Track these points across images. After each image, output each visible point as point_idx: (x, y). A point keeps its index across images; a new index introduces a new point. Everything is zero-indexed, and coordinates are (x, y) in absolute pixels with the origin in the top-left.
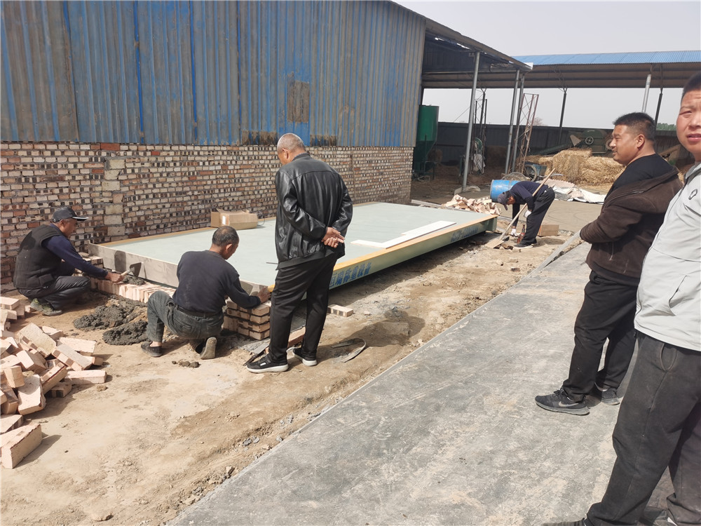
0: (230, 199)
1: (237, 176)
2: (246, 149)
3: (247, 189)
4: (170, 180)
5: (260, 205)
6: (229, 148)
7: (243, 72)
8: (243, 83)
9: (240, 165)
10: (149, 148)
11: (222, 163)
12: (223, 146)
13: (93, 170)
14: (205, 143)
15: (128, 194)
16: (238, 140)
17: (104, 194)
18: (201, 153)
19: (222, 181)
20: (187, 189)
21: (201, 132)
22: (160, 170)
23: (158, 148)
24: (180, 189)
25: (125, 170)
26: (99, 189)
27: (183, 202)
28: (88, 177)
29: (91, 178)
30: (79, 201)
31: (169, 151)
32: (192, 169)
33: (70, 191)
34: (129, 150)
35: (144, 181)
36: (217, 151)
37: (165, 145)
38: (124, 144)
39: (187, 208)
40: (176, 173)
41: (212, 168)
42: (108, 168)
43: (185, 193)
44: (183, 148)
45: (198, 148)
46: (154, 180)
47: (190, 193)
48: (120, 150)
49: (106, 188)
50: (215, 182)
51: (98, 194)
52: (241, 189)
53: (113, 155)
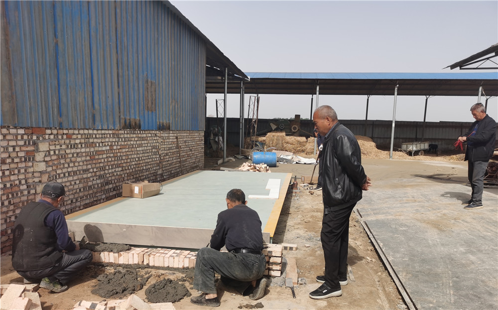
0: (115, 174)
1: (119, 154)
2: (123, 132)
3: (124, 165)
4: (79, 159)
5: (132, 177)
6: (114, 132)
7: (120, 70)
8: (120, 79)
9: (120, 145)
10: (65, 132)
11: (110, 144)
12: (110, 130)
13: (27, 152)
14: (100, 128)
15: (52, 174)
16: (118, 125)
17: (35, 174)
18: (98, 136)
19: (110, 159)
20: (89, 167)
21: (97, 118)
22: (73, 151)
23: (71, 132)
24: (85, 167)
25: (49, 151)
26: (31, 170)
27: (87, 178)
28: (23, 160)
29: (25, 160)
30: (17, 182)
31: (77, 134)
32: (92, 150)
33: (10, 172)
34: (52, 134)
35: (62, 161)
36: (107, 134)
37: (75, 129)
38: (48, 128)
39: (90, 184)
40: (82, 153)
41: (104, 148)
42: (37, 150)
43: (88, 170)
44: (86, 132)
45: (95, 132)
46: (68, 160)
47: (91, 170)
48: (45, 134)
49: (37, 169)
50: (106, 160)
51: (31, 175)
52: (121, 165)
53: (41, 139)
